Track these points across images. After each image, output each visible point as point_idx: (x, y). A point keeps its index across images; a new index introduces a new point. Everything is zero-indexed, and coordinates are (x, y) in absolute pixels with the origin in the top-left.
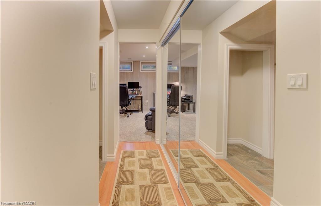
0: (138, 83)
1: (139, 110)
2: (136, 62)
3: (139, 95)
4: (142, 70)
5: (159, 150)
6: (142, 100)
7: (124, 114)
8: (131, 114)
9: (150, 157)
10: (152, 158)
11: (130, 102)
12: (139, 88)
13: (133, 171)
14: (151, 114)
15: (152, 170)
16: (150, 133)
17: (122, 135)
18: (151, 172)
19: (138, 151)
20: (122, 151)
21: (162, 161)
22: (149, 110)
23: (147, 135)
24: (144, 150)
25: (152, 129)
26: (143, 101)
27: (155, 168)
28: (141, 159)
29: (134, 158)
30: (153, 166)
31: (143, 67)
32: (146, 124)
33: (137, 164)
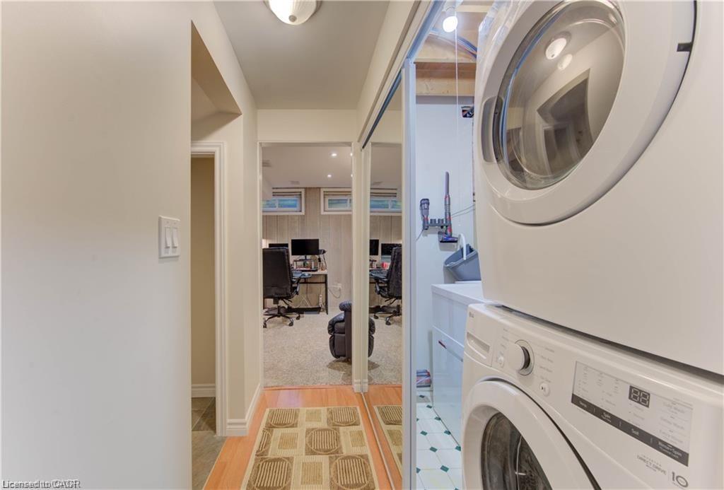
0: (317, 241)
1: (320, 308)
2: (311, 192)
3: (319, 272)
4: (325, 209)
5: (358, 408)
7: (281, 317)
8: (298, 318)
9: (334, 425)
10: (341, 428)
11: (296, 288)
12: (318, 254)
13: (290, 459)
14: (342, 317)
15: (337, 457)
16: (342, 364)
17: (270, 369)
18: (334, 464)
19: (307, 410)
20: (268, 410)
21: (364, 434)
22: (338, 308)
23: (334, 369)
24: (322, 408)
25: (344, 356)
26: (329, 286)
27: (345, 452)
28: (313, 429)
29: (296, 427)
30: (341, 447)
31: (329, 204)
32: (332, 342)
33: (302, 442)
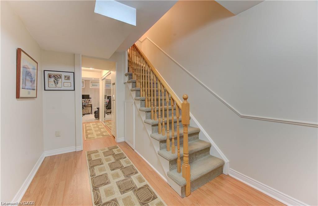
0: (89, 95)
2: (87, 81)
3: (90, 103)
4: (91, 86)
6: (91, 107)
12: (89, 99)
14: (97, 110)
25: (98, 118)
32: (95, 116)
